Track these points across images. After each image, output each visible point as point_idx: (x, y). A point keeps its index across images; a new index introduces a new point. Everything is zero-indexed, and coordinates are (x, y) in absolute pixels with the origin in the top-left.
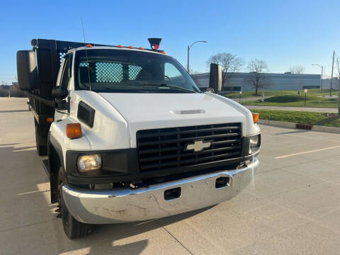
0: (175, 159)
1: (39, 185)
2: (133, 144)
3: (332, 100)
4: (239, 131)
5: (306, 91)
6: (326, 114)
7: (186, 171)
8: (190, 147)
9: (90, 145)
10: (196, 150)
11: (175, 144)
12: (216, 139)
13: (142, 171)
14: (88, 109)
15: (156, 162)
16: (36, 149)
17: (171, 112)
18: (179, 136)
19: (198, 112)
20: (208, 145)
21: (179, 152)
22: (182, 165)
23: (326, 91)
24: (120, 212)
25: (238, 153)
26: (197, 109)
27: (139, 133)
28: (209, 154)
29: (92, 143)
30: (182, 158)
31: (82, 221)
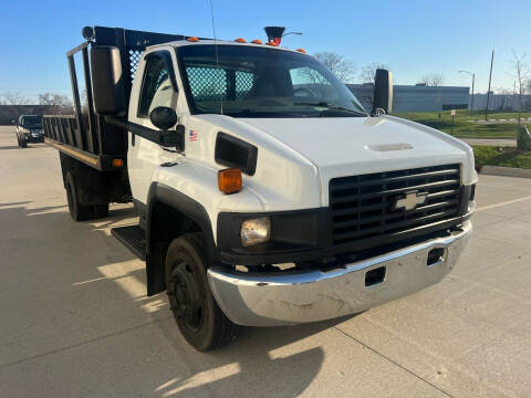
0: (377, 224)
1: (101, 268)
2: (325, 202)
3: (490, 126)
4: (457, 176)
5: (453, 112)
6: (498, 148)
7: (391, 241)
8: (400, 204)
9: (262, 204)
10: (407, 208)
11: (379, 200)
12: (432, 190)
13: (336, 242)
14: (242, 144)
15: (353, 228)
16: (67, 209)
17: (366, 147)
18: (384, 187)
19: (398, 147)
20: (422, 199)
21: (384, 212)
22: (387, 232)
23: (480, 112)
24: (304, 306)
25: (455, 211)
26: (394, 142)
27: (334, 182)
28: (421, 214)
29: (264, 201)
30: (389, 222)
31: (237, 323)
